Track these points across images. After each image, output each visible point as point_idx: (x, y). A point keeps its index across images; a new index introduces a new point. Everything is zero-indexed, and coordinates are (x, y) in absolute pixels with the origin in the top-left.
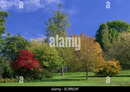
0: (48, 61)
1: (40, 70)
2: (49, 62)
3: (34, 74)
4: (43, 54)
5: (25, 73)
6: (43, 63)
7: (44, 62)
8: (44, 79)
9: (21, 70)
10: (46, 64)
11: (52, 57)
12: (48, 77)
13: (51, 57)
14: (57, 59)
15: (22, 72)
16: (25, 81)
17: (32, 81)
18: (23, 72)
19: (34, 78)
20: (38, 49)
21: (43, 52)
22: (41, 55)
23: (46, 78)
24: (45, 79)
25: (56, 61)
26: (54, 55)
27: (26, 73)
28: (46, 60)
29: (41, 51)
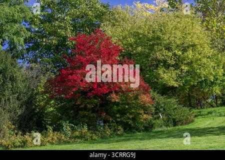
0: (176, 66)
1: (145, 98)
2: (178, 71)
3: (122, 112)
4: (158, 44)
5: (93, 110)
6: (157, 77)
7: (161, 72)
8: (160, 129)
9: (79, 103)
10: (169, 77)
11: (190, 54)
12: (175, 123)
13: (186, 54)
14: (205, 60)
15: (82, 109)
16: (95, 137)
17: (116, 138)
18: (85, 109)
19: (125, 129)
20: (141, 31)
21: (159, 38)
22: (152, 48)
23: (167, 126)
24: (164, 128)
25: (204, 66)
26: (194, 46)
27: (97, 112)
28: (167, 66)
29: (150, 36)
